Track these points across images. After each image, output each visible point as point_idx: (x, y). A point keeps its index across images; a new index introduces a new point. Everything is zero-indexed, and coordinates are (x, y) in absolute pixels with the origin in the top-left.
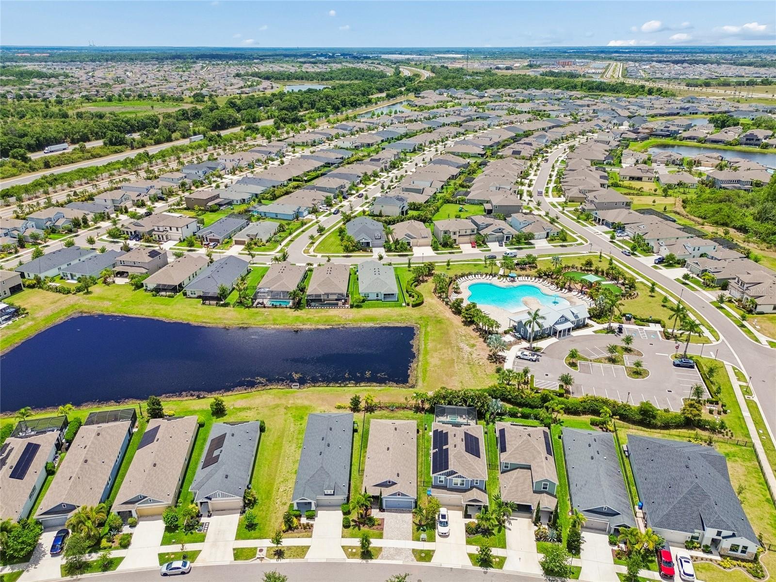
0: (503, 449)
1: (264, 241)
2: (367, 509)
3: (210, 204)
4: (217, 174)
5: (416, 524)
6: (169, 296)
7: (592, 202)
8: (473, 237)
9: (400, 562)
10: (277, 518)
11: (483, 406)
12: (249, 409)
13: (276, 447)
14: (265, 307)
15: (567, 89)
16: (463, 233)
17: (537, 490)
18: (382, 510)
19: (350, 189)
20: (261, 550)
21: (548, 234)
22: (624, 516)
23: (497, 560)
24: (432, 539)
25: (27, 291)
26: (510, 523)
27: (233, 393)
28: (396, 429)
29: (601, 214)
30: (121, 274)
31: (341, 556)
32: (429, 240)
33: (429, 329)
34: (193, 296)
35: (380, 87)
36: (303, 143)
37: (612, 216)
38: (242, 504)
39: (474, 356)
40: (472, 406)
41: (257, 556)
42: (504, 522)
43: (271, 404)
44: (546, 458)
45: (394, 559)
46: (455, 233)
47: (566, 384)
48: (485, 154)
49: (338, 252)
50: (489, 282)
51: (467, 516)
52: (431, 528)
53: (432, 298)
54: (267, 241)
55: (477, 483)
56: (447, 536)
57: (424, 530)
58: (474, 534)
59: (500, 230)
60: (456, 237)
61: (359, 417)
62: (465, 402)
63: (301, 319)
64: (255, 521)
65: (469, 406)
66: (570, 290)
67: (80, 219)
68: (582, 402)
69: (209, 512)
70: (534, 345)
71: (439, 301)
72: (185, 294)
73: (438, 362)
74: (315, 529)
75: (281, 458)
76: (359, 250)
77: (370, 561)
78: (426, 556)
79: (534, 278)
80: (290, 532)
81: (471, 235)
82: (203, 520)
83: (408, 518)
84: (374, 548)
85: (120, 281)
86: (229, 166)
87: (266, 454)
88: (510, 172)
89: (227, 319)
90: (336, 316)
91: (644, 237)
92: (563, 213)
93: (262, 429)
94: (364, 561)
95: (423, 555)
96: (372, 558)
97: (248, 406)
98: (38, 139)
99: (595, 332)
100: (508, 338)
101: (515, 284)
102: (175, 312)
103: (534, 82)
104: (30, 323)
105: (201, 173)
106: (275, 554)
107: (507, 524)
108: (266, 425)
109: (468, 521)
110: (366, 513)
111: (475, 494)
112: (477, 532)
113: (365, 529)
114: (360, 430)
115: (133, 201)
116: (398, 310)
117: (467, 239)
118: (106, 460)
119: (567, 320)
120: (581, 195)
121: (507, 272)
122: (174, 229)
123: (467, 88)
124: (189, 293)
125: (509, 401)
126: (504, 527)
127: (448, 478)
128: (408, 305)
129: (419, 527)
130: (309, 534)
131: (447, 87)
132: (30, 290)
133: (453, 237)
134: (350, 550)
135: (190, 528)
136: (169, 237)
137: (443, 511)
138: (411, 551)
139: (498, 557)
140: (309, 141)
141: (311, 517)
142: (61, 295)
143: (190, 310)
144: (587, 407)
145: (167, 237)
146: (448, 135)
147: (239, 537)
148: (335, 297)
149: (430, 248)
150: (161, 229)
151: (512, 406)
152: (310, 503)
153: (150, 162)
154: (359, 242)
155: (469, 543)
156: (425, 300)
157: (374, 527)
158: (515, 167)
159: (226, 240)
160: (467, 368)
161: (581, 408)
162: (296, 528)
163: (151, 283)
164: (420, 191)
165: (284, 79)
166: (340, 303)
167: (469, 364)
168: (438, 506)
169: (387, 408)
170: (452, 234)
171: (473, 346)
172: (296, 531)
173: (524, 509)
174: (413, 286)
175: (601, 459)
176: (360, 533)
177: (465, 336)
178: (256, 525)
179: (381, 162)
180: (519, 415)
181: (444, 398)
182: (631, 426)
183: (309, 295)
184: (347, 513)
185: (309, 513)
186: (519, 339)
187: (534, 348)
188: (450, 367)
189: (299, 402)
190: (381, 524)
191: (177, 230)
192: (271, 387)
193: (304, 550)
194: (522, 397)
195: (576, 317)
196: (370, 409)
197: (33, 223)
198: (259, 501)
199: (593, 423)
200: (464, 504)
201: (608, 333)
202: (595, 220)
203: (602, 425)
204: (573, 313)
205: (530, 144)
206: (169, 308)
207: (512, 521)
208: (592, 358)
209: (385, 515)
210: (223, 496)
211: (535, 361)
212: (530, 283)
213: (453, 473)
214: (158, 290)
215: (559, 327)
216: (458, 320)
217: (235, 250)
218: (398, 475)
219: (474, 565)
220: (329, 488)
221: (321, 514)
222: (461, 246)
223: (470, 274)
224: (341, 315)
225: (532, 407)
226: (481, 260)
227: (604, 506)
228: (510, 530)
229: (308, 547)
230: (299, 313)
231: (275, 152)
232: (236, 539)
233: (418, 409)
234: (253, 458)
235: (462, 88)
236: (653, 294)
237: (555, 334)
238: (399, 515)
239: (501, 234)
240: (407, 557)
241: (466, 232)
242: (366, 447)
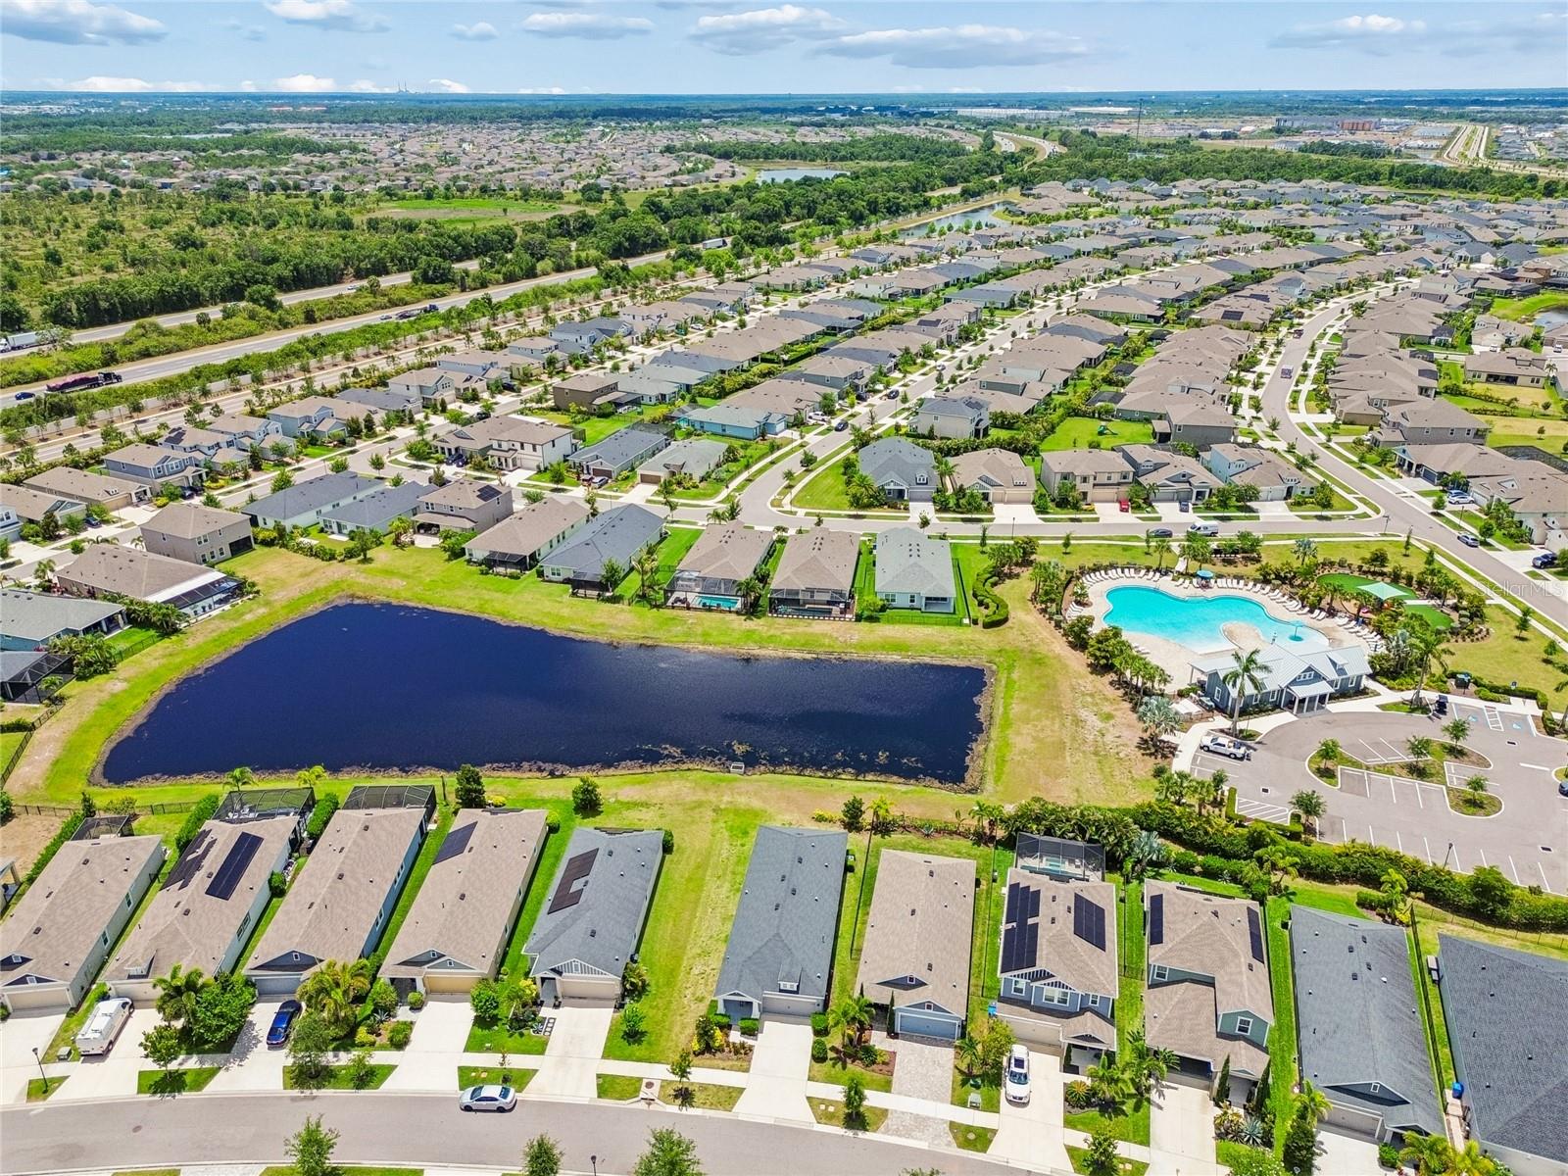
0: (1157, 938)
1: (696, 479)
2: (862, 1029)
3: (598, 401)
4: (617, 344)
5: (960, 1071)
6: (512, 577)
7: (1396, 425)
8: (1124, 489)
9: (923, 1145)
10: (684, 1027)
11: (1119, 844)
12: (646, 805)
13: (691, 886)
14: (688, 608)
15: (1358, 180)
16: (1103, 479)
17: (1227, 1031)
18: (893, 1034)
19: (874, 380)
20: (650, 1085)
21: (1289, 490)
22: (1418, 1110)
23: (1129, 1167)
24: (992, 1106)
25: (259, 550)
26: (1161, 1094)
27: (618, 772)
28: (931, 874)
29: (1414, 454)
30: (426, 528)
31: (804, 1117)
32: (1029, 492)
33: (1015, 676)
34: (555, 578)
35: (951, 174)
36: (786, 286)
37: (1439, 457)
38: (618, 990)
39: (1109, 738)
40: (1097, 841)
41: (642, 1095)
42: (1148, 1089)
43: (688, 799)
44: (1250, 967)
45: (909, 1136)
46: (1085, 480)
47: (1308, 812)
48: (1163, 316)
49: (838, 508)
50: (1152, 585)
51: (1069, 1068)
52: (991, 1083)
53: (1028, 612)
54: (703, 479)
55: (1094, 1002)
56: (1025, 1105)
57: (977, 1087)
58: (1082, 1108)
59: (1185, 478)
60: (1087, 487)
61: (858, 841)
62: (1083, 831)
63: (756, 637)
64: (642, 1027)
65: (1090, 841)
66: (1332, 613)
67: (361, 420)
68: (1340, 856)
69: (556, 998)
70: (1242, 725)
71: (1043, 619)
72: (540, 574)
73: (1032, 746)
74: (757, 1056)
75: (700, 909)
76: (881, 505)
77: (861, 1135)
78: (979, 1139)
79: (1251, 584)
80: (707, 1055)
81: (1119, 484)
82: (545, 1012)
83: (946, 1056)
84: (873, 1109)
85: (424, 541)
86: (640, 329)
87: (671, 897)
88: (1216, 357)
89: (616, 627)
90: (825, 635)
91: (1512, 508)
92: (1328, 448)
93: (667, 848)
94: (850, 1133)
95: (972, 1136)
96: (865, 1130)
97: (644, 799)
98: (296, 268)
99: (1382, 707)
100: (1186, 707)
101: (1209, 593)
102: (520, 607)
103: (1283, 165)
104: (262, 611)
105: (585, 340)
106: (676, 1097)
107: (1154, 1095)
108: (676, 841)
109: (1070, 1078)
110: (860, 1037)
111: (1089, 1024)
112: (1089, 1104)
113: (855, 1068)
114: (859, 869)
115: (458, 390)
116: (953, 632)
117: (1111, 492)
118: (377, 879)
119: (1318, 677)
120: (1373, 411)
121: (1194, 566)
122: (528, 448)
123: (1134, 177)
124: (547, 572)
125: (1177, 839)
126: (1148, 1100)
127: (1034, 984)
128: (975, 622)
129: (967, 1078)
130: (745, 1064)
131: (1091, 175)
132: (266, 549)
133: (1081, 487)
134: (823, 1107)
135: (519, 1024)
136: (518, 463)
137: (1019, 1051)
138: (946, 1127)
139: (1130, 1161)
140: (798, 282)
141: (751, 1032)
142: (318, 562)
143: (548, 606)
144: (1352, 867)
145: (514, 460)
146: (1085, 275)
147: (608, 1054)
148: (827, 597)
149: (1030, 507)
150: (505, 446)
151: (1182, 850)
152: (750, 1004)
153: (494, 317)
154: (883, 489)
155: (1069, 1123)
156: (1012, 615)
157: (874, 1067)
158: (1228, 346)
159: (625, 473)
160: (1092, 763)
161: (1337, 868)
162: (720, 1050)
163: (479, 548)
164: (1018, 390)
165: (757, 157)
166: (836, 610)
167: (1096, 754)
168: (1010, 1042)
169: (917, 829)
170: (1078, 480)
171: (1109, 717)
172: (718, 1055)
173: (1195, 1068)
174: (988, 584)
175: (1376, 982)
176: (846, 1076)
177: (1092, 695)
178: (643, 1034)
179: (940, 326)
180: (1198, 869)
181: (1038, 820)
182: (1450, 916)
183: (776, 591)
184: (821, 1032)
185: (748, 1023)
186: (1210, 709)
187: (1241, 731)
188: (1056, 758)
189: (742, 801)
190: (889, 1063)
191: (535, 450)
192: (691, 766)
193: (731, 1095)
194: (1206, 833)
195: (1341, 671)
196: (882, 828)
197: (279, 425)
198: (652, 989)
199: (1364, 904)
200: (1065, 1042)
201: (1412, 711)
202: (1400, 466)
203: (1384, 909)
204: (1334, 664)
205: (1265, 298)
206: (510, 599)
207: (1165, 1090)
208: (1371, 762)
209: (898, 1045)
210: (585, 970)
211: (1241, 759)
212: (1243, 593)
213: (1047, 975)
214: (491, 563)
215: (1300, 692)
216: (1078, 661)
217: (640, 495)
218: (930, 967)
219: (1078, 1170)
220: (788, 978)
221: (771, 1028)
222: (1097, 506)
223: (1113, 566)
224: (835, 635)
225: (1227, 855)
226: (1137, 539)
227: (1373, 1082)
228: (1160, 1108)
229: (741, 1090)
230: (754, 624)
231: (730, 302)
232: (603, 1057)
233: (981, 838)
234: (646, 903)
235: (1123, 177)
236: (1524, 634)
237: (1290, 704)
238: (927, 1049)
239: (1187, 486)
240: (937, 1136)
241: (1109, 478)
242: (868, 904)
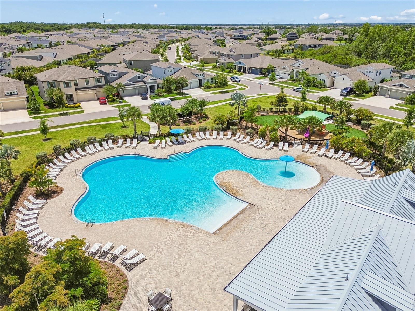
7: (229, 56)
8: (100, 90)
16: (82, 84)
21: (200, 83)
29: (246, 63)
32: (21, 99)
37: (257, 62)
46: (67, 84)
50: (132, 152)
59: (140, 79)
60: (71, 90)
79: (215, 133)
81: (96, 87)
101: (186, 148)
117: (90, 93)
120: (213, 56)
121: (165, 129)
133: (66, 91)
149: (26, 112)
202: (239, 70)
205: (154, 40)
212: (212, 142)
222: (83, 104)
226: (115, 118)
239: (142, 84)
241: (87, 83)
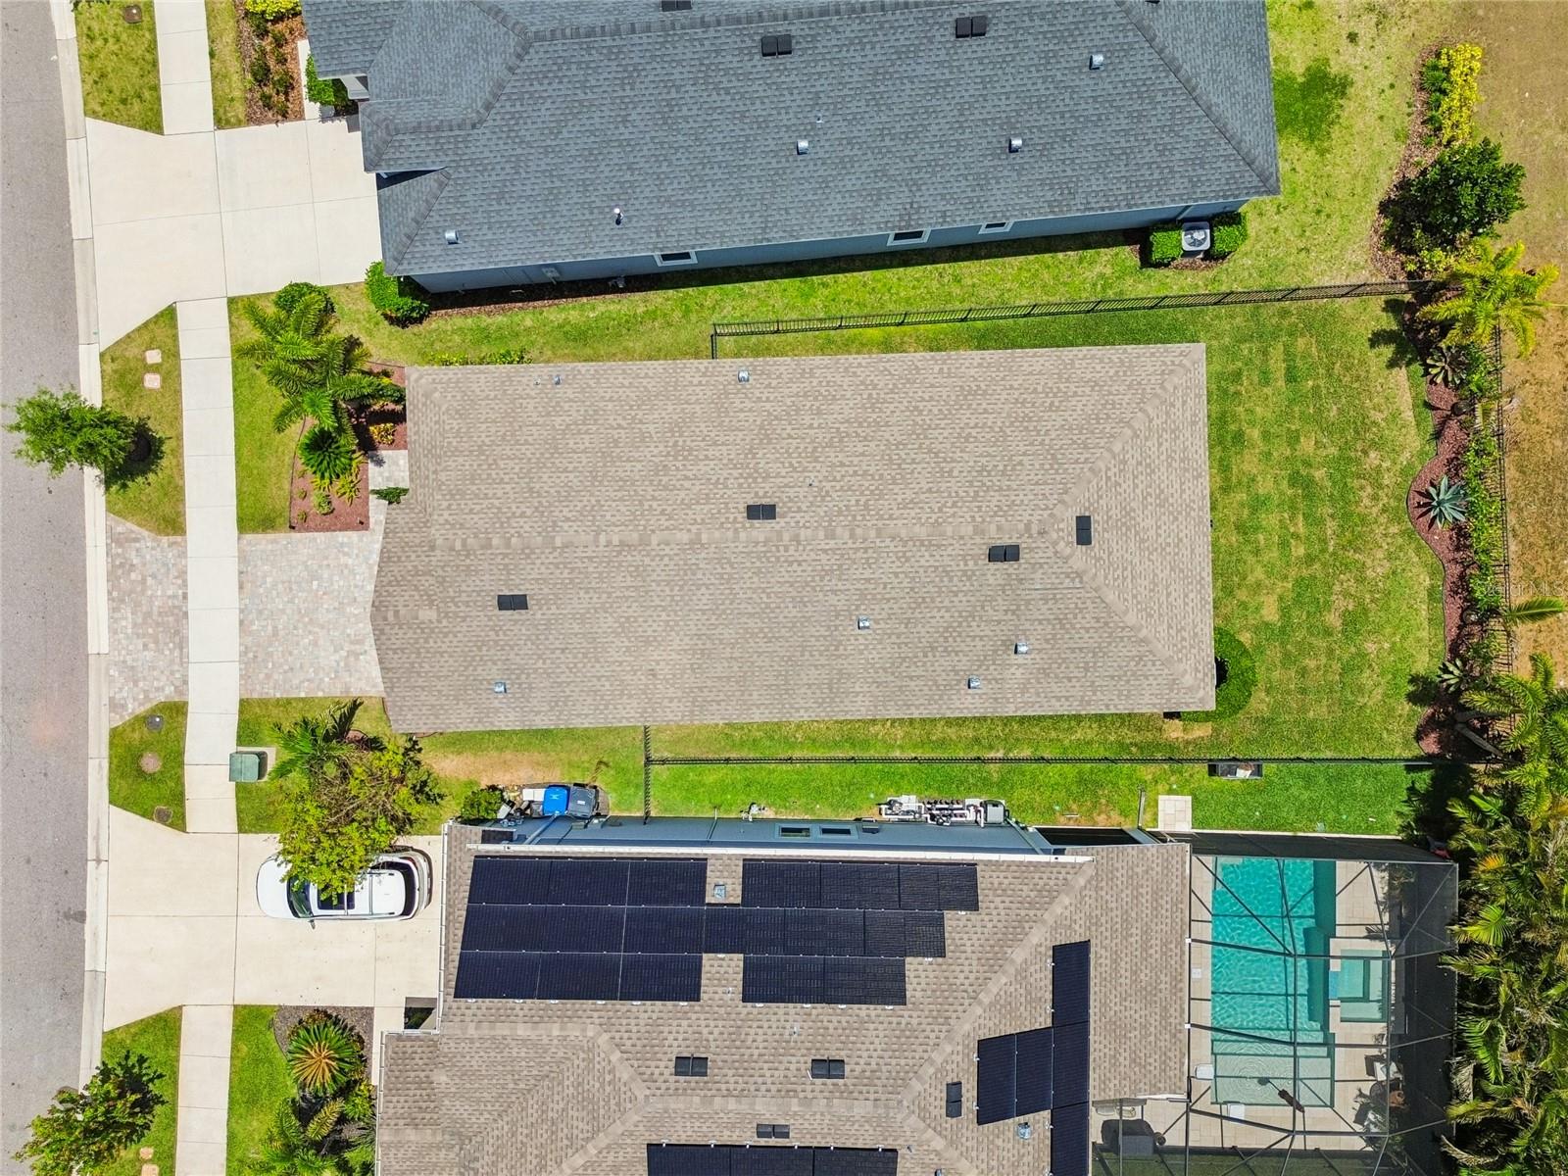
9: (98, 638)
31: (113, 310)
45: (117, 600)
74: (270, 134)
95: (148, 763)
96: (108, 483)
130: (240, 110)
134: (154, 357)
138: (168, 694)
155: (243, 1020)
190: (326, 513)
219: (110, 1039)
229: (153, 123)
240: (132, 674)
242: (982, 342)
